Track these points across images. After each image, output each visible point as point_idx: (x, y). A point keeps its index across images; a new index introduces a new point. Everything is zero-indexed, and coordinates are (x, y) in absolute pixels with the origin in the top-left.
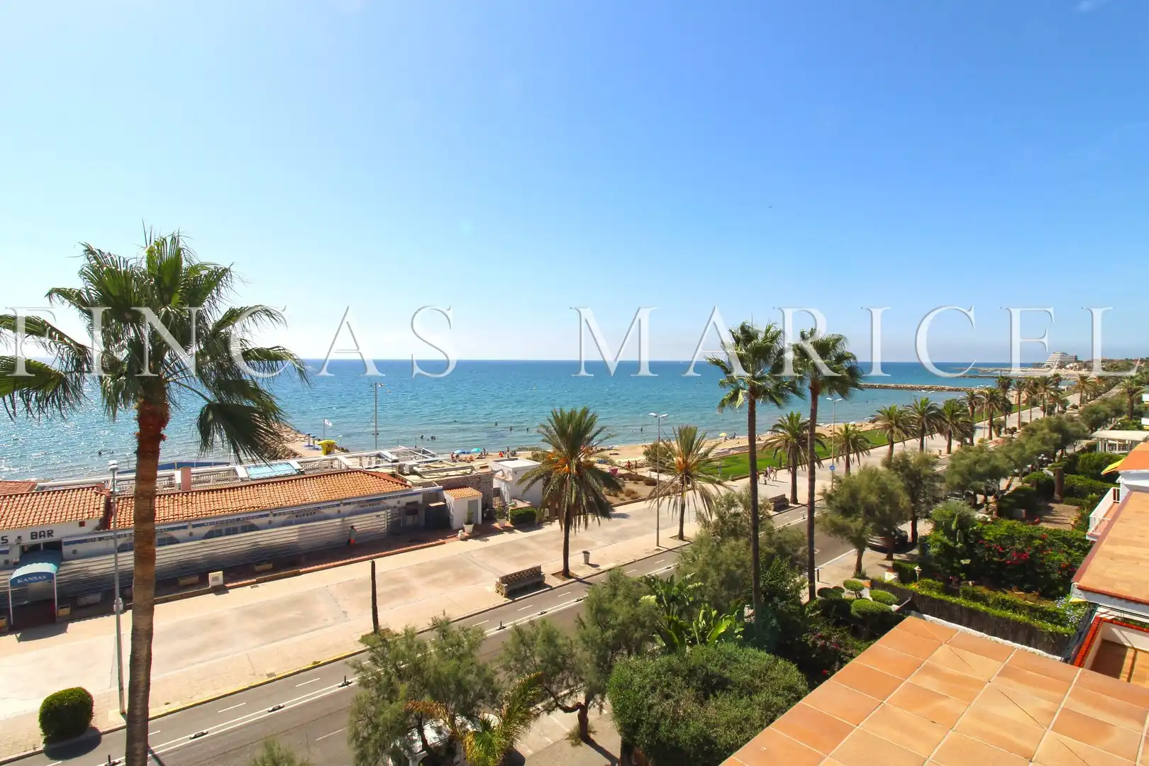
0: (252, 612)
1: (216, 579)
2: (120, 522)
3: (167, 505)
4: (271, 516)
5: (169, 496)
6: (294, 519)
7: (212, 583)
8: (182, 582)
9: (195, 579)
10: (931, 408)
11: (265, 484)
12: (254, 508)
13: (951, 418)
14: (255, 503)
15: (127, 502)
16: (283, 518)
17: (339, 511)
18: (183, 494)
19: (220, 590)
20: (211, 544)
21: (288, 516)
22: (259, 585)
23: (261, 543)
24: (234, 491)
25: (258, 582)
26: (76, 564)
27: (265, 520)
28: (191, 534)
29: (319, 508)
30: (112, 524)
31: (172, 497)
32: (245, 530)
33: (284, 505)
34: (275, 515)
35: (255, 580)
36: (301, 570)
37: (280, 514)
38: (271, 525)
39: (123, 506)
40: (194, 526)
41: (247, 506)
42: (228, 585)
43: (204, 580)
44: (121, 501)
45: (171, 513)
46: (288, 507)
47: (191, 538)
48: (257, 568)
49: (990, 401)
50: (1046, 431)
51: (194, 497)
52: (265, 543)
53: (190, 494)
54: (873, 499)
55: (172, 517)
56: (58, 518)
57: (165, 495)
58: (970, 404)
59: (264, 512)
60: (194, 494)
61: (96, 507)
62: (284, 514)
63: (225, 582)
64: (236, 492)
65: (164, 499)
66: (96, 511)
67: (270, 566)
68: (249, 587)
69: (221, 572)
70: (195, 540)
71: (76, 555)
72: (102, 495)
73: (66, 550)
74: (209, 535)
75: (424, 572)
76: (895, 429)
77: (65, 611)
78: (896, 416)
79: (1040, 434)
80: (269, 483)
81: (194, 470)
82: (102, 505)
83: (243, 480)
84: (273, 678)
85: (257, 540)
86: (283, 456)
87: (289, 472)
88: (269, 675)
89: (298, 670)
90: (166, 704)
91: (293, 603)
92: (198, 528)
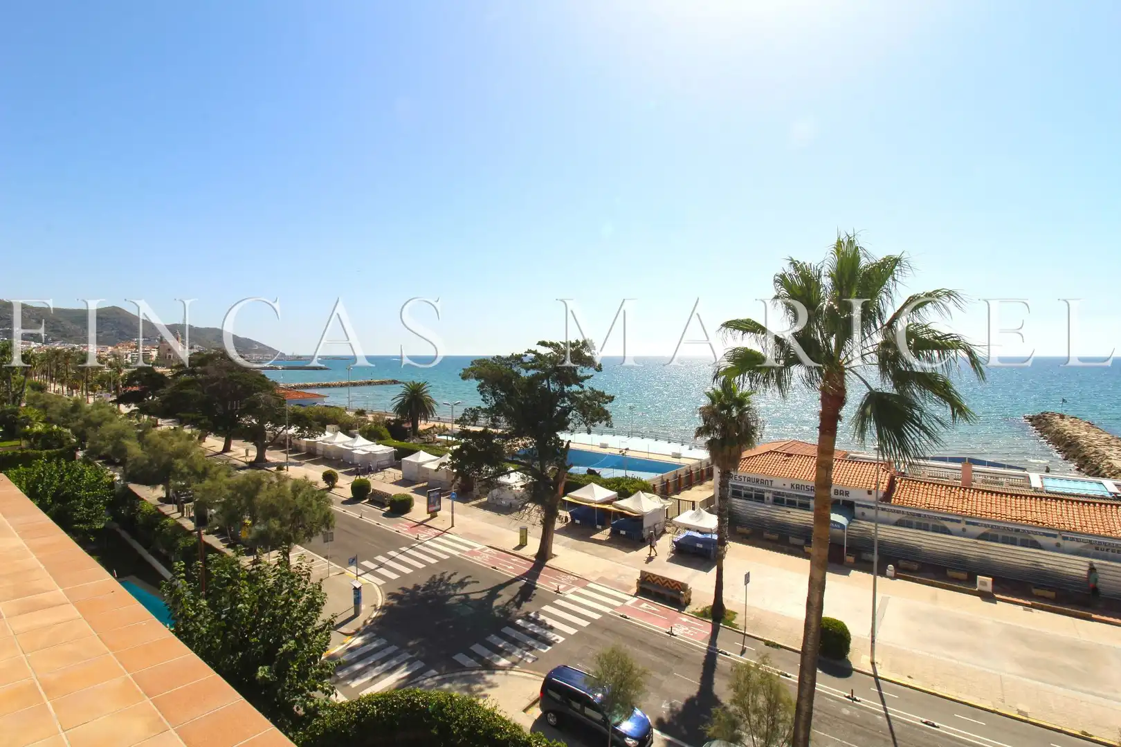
0: (1022, 637)
1: (984, 584)
2: (899, 499)
3: (943, 495)
4: (1059, 538)
5: (947, 486)
6: (1092, 550)
7: (979, 587)
8: (950, 573)
9: (963, 576)
11: (1057, 499)
12: (1038, 523)
14: (1041, 518)
15: (909, 483)
16: (1078, 545)
18: (960, 488)
19: (987, 597)
20: (981, 546)
21: (1083, 544)
22: (1034, 610)
23: (1045, 565)
24: (1016, 499)
25: (1033, 606)
26: (865, 525)
27: (1053, 541)
28: (964, 530)
30: (893, 499)
31: (949, 488)
32: (1025, 544)
33: (1079, 529)
34: (1065, 538)
35: (1030, 603)
36: (1094, 616)
37: (1072, 539)
38: (1058, 548)
39: (904, 486)
40: (968, 523)
41: (1029, 518)
42: (997, 596)
43: (972, 580)
44: (904, 481)
45: (946, 504)
46: (1084, 534)
47: (963, 533)
48: (1035, 591)
51: (971, 494)
52: (1050, 566)
53: (968, 490)
55: (946, 507)
56: (853, 483)
57: (943, 485)
59: (1051, 532)
60: (972, 491)
61: (882, 481)
62: (1078, 540)
63: (995, 591)
64: (1018, 500)
65: (941, 488)
66: (881, 485)
67: (1052, 594)
68: (1021, 608)
69: (991, 579)
70: (965, 537)
71: (863, 517)
72: (888, 472)
73: (858, 510)
74: (983, 537)
77: (850, 559)
80: (1062, 500)
81: (975, 467)
82: (886, 481)
83: (1036, 489)
84: (1024, 718)
85: (1040, 560)
86: (1107, 474)
87: (1099, 494)
88: (1020, 712)
89: (1059, 728)
90: (909, 677)
91: (1075, 649)
92: (972, 526)
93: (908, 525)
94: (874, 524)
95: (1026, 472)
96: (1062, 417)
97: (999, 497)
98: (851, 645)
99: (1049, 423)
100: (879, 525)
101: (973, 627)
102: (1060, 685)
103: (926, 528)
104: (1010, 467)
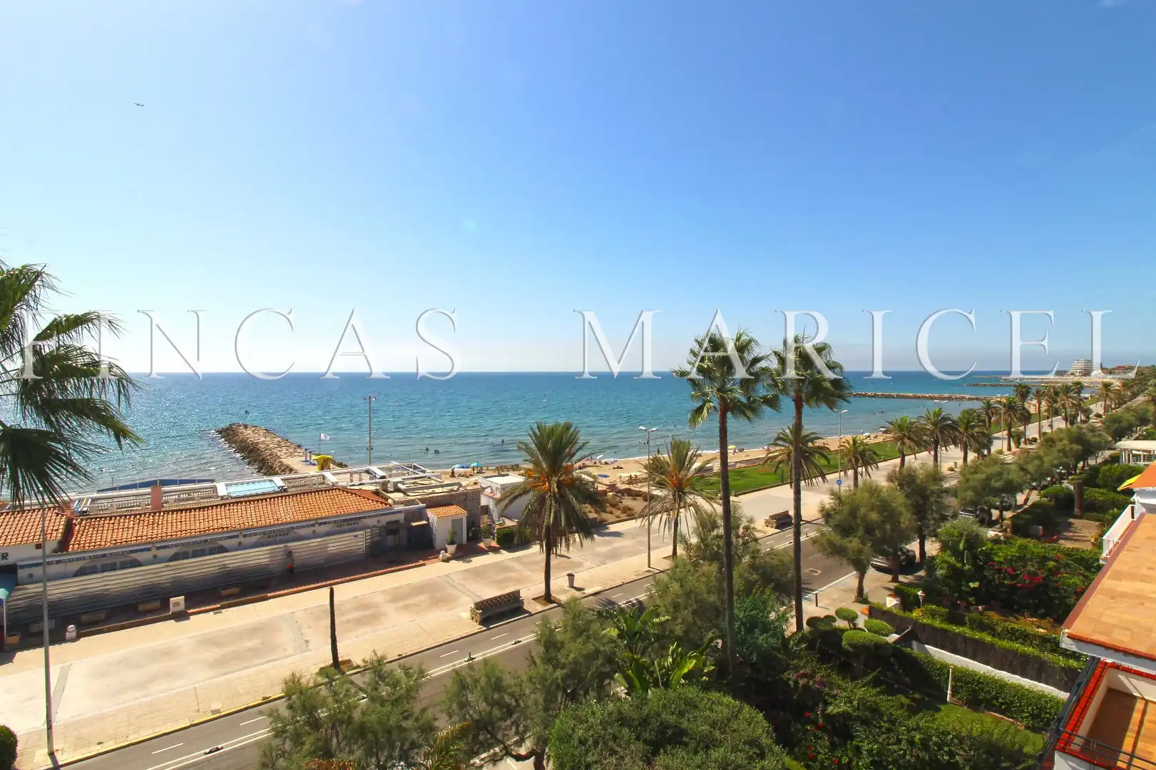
0: (211, 641)
1: (177, 604)
2: (79, 544)
3: (132, 526)
4: (241, 537)
5: (135, 515)
6: (266, 539)
7: (173, 609)
8: (141, 608)
9: (157, 604)
10: (944, 419)
11: (237, 503)
12: (223, 528)
13: (966, 429)
14: (224, 523)
15: (91, 522)
16: (254, 539)
17: (314, 531)
18: (150, 514)
19: (181, 616)
20: (174, 568)
21: (258, 537)
22: (222, 611)
23: (231, 566)
24: (204, 511)
25: (223, 607)
26: (33, 589)
27: (234, 542)
28: (155, 556)
29: (293, 528)
30: (71, 546)
31: (138, 517)
32: (212, 552)
33: (255, 525)
34: (245, 536)
35: (219, 606)
36: (269, 595)
37: (251, 535)
38: (241, 547)
39: (85, 527)
40: (158, 548)
41: (216, 526)
42: (189, 611)
43: (165, 605)
44: (84, 522)
45: (135, 535)
46: (259, 527)
47: (155, 560)
48: (224, 593)
49: (1008, 411)
50: (1066, 442)
51: (161, 517)
52: (234, 565)
53: (157, 514)
54: (874, 516)
55: (135, 539)
56: (14, 540)
57: (130, 515)
58: (987, 414)
59: (233, 533)
60: (162, 514)
61: (55, 528)
62: (255, 534)
63: (188, 607)
64: (206, 512)
65: (129, 519)
66: (55, 533)
67: (235, 590)
68: (212, 613)
69: (183, 597)
70: (159, 563)
71: (31, 579)
72: (63, 515)
73: (22, 574)
74: (175, 557)
75: (397, 596)
76: (907, 441)
77: (15, 639)
78: (907, 428)
79: (1059, 445)
80: (241, 502)
81: (165, 489)
82: (62, 527)
83: (222, 498)
84: (218, 715)
85: (226, 562)
86: (279, 471)
87: (271, 490)
88: (214, 712)
89: (246, 706)
90: (99, 743)
91: (255, 630)
92: (162, 550)
93: (93, 570)
94: (41, 584)
95: (215, 483)
96: (246, 427)
97: (188, 514)
98: (19, 748)
99: (235, 434)
100: (48, 584)
101: (167, 653)
102: (246, 668)
103: (113, 567)
104: (200, 481)
